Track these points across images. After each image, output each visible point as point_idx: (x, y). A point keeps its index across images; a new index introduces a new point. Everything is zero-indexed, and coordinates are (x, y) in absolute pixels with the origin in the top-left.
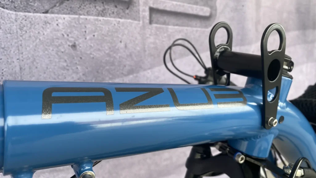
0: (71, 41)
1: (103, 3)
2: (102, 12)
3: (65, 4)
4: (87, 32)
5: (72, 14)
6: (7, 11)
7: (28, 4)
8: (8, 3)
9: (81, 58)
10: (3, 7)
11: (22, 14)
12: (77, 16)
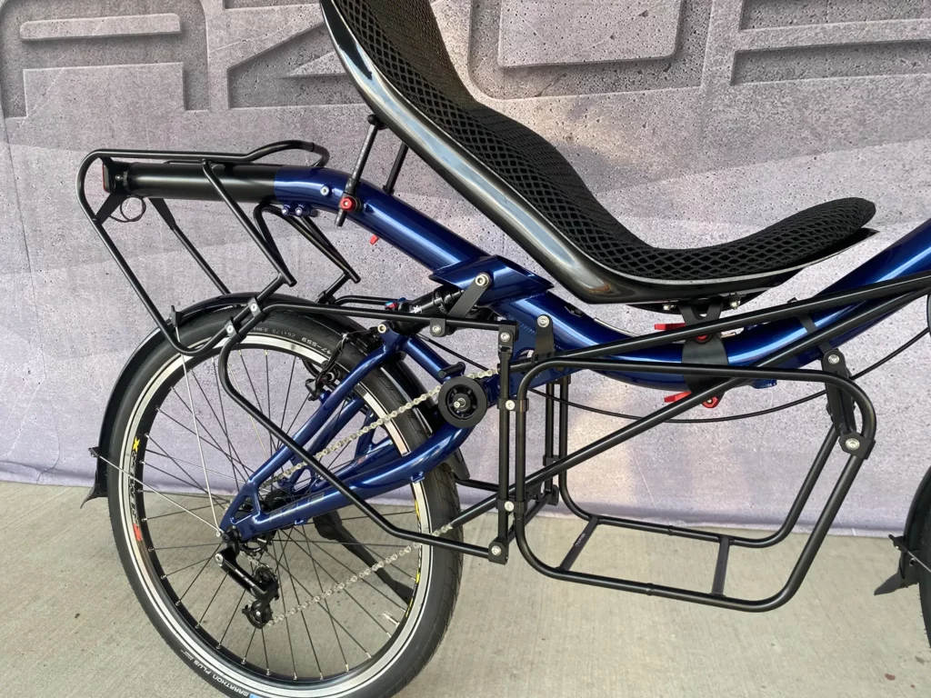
0: (566, 132)
1: (615, 71)
2: (614, 84)
3: (561, 82)
4: (588, 117)
5: (569, 94)
6: (496, 100)
7: (518, 87)
8: (498, 90)
9: (578, 155)
10: (491, 96)
11: (511, 101)
12: (575, 96)
